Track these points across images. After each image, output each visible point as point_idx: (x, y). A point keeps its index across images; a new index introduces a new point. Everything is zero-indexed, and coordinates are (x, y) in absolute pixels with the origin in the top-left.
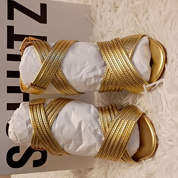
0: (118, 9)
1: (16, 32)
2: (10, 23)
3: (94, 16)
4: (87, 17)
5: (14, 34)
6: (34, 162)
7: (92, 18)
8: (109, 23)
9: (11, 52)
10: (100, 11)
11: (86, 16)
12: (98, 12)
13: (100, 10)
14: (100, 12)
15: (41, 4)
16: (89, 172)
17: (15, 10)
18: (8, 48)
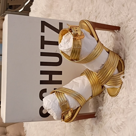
1: (46, 39)
2: (43, 34)
5: (45, 40)
8: (99, 35)
9: (43, 51)
15: (59, 23)
16: (85, 121)
17: (45, 26)
18: (41, 48)
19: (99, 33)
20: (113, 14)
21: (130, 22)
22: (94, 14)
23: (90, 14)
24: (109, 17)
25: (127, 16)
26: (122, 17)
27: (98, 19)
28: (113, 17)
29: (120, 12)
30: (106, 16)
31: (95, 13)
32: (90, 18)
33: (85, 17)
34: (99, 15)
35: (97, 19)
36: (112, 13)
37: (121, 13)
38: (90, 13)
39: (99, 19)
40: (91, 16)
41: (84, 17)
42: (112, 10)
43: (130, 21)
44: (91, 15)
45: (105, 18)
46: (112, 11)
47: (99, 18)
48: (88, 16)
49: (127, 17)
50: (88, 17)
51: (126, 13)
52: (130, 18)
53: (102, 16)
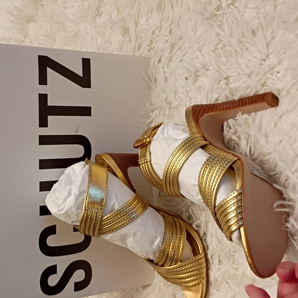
0: (200, 79)
1: (51, 103)
2: (43, 89)
3: (152, 74)
4: (143, 75)
5: (48, 105)
6: (76, 284)
7: (150, 77)
9: (45, 132)
10: (164, 70)
11: (142, 73)
12: (161, 71)
13: (164, 68)
14: (164, 72)
15: (83, 59)
17: (49, 69)
18: (40, 126)
19: (182, 88)
20: (222, 48)
21: (272, 74)
22: (167, 38)
23: (154, 36)
24: (212, 53)
25: (264, 60)
26: (250, 61)
27: (176, 52)
28: (222, 55)
29: (244, 48)
30: (202, 50)
31: (167, 36)
32: (152, 46)
33: (139, 41)
34: (181, 42)
35: (174, 52)
36: (220, 46)
37: (246, 51)
38: (154, 33)
39: (179, 52)
40: (157, 41)
41: (137, 40)
42: (219, 39)
43: (272, 72)
44: (157, 39)
45: (198, 53)
46: (221, 40)
47: (179, 49)
48: (149, 40)
49: (263, 63)
50: (149, 43)
51: (261, 53)
52: (272, 66)
53: (190, 48)
